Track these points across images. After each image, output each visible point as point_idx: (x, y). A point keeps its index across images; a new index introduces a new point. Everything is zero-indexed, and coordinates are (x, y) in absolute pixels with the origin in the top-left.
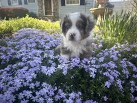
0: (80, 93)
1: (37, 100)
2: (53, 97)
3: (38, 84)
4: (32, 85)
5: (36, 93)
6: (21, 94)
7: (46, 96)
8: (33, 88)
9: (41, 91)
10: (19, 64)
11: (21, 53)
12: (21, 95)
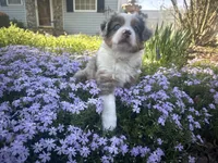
0: (123, 137)
1: (64, 151)
2: (87, 145)
3: (61, 127)
4: (53, 131)
5: (61, 141)
6: (37, 144)
7: (78, 145)
8: (55, 134)
9: (69, 138)
10: (25, 99)
11: (22, 82)
12: (38, 146)
